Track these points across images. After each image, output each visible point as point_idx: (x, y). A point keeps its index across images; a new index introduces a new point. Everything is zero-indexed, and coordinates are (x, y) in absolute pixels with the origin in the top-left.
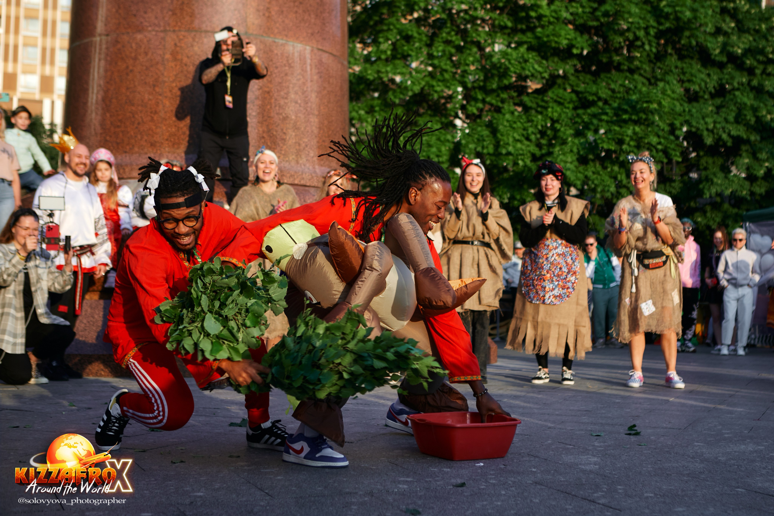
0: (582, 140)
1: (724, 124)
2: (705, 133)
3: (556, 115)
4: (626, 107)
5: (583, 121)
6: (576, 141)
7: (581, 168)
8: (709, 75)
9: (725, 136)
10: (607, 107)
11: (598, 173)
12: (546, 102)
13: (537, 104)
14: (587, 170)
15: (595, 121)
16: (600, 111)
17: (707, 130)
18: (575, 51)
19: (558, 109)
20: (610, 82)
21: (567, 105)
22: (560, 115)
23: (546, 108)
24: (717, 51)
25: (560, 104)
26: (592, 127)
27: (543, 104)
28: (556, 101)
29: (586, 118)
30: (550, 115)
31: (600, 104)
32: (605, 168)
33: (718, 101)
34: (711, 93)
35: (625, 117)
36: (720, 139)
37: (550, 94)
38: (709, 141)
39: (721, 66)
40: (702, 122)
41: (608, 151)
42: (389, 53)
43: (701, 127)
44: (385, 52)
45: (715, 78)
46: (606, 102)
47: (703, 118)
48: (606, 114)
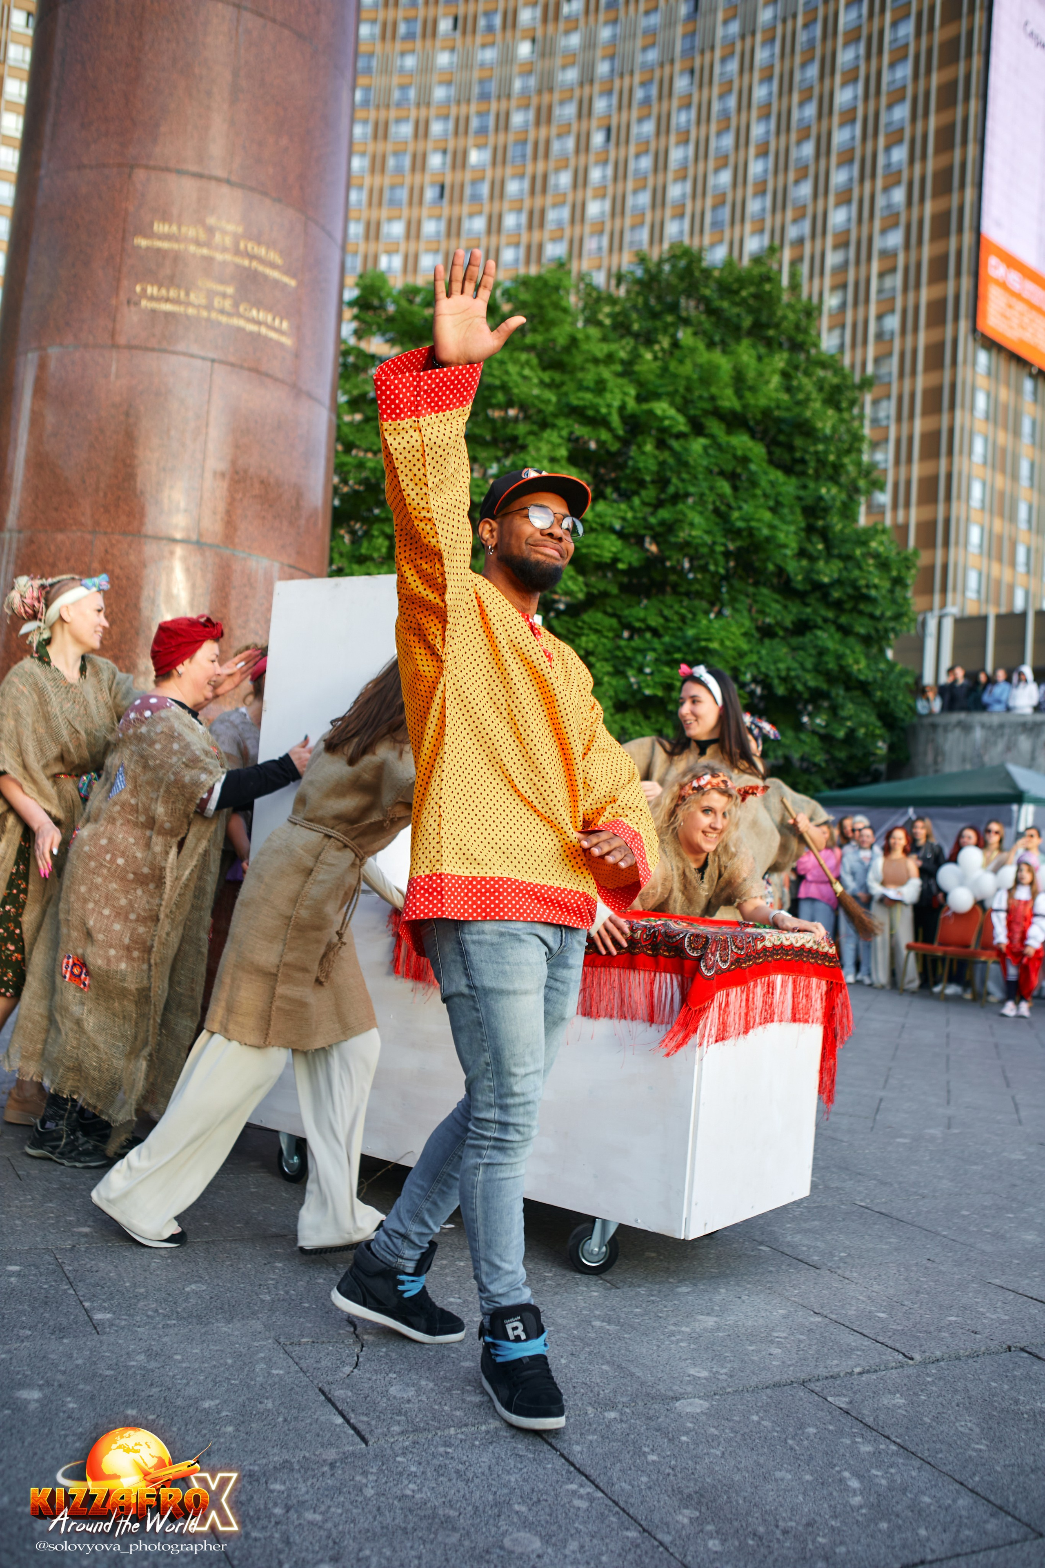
0: (622, 682)
1: (800, 672)
2: (776, 682)
3: (591, 646)
4: (678, 643)
5: (625, 657)
6: (614, 682)
7: (618, 717)
8: (785, 607)
9: (800, 687)
10: (656, 640)
11: (639, 724)
12: (581, 628)
13: (569, 631)
14: (624, 719)
15: (639, 657)
16: (646, 646)
17: (779, 677)
18: (621, 566)
19: (594, 637)
20: (662, 607)
21: (606, 633)
22: (596, 646)
23: (579, 635)
24: (800, 578)
25: (597, 631)
26: (635, 665)
27: (575, 630)
28: (591, 628)
29: (629, 653)
30: (583, 645)
31: (648, 635)
32: (647, 717)
33: (795, 641)
34: (786, 629)
35: (678, 656)
36: (793, 690)
37: (586, 617)
38: (780, 691)
39: (801, 596)
40: (772, 667)
41: (654, 697)
42: (384, 550)
43: (772, 674)
44: (379, 550)
45: (795, 610)
46: (655, 633)
47: (775, 662)
48: (654, 650)
